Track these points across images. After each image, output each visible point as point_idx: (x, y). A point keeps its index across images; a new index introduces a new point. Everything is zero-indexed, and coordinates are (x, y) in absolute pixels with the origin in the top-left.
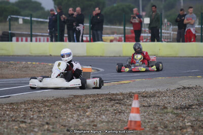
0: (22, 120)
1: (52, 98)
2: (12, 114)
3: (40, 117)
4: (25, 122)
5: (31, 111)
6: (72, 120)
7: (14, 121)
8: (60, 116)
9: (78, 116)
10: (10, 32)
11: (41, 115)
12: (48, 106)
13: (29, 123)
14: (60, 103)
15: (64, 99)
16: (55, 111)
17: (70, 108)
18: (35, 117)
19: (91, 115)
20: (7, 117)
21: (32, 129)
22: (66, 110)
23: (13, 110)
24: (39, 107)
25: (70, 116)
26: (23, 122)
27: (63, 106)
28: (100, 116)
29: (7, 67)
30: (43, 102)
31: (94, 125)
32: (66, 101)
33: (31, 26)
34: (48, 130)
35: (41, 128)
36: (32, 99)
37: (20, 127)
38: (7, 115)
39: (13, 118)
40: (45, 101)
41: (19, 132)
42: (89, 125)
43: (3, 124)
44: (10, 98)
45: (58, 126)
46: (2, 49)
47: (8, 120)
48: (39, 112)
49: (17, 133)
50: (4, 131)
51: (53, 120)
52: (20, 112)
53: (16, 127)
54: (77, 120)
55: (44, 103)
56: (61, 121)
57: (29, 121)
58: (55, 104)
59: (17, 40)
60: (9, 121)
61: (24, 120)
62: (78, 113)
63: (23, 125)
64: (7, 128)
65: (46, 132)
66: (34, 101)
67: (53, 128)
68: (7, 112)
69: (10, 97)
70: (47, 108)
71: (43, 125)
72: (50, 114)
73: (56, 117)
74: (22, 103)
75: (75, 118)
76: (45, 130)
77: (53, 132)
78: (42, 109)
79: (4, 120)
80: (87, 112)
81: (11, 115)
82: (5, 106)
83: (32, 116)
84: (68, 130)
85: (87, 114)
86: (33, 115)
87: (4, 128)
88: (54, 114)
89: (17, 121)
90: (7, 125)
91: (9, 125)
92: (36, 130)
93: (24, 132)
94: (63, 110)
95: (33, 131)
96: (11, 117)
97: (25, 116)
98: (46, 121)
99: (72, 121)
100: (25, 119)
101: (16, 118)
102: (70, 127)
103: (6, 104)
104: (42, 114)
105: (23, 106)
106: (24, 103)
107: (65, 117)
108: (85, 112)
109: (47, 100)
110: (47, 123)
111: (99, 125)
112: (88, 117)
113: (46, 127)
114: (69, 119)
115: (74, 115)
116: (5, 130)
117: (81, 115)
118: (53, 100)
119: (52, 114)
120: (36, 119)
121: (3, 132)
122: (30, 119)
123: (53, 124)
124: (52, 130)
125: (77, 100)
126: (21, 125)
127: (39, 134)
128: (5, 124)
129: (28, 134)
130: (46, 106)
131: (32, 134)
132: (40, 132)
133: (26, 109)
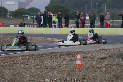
1: (41, 54)
2: (22, 61)
3: (35, 62)
4: (28, 64)
5: (31, 59)
7: (22, 64)
8: (44, 62)
9: (53, 62)
10: (24, 23)
12: (39, 57)
13: (30, 65)
14: (45, 56)
15: (47, 54)
16: (42, 59)
17: (49, 58)
18: (33, 62)
19: (59, 62)
21: (30, 67)
22: (47, 59)
23: (22, 59)
26: (26, 64)
27: (46, 57)
28: (63, 62)
30: (37, 55)
31: (59, 66)
32: (47, 55)
34: (38, 68)
35: (35, 67)
36: (32, 54)
37: (25, 67)
40: (38, 55)
41: (24, 69)
42: (57, 66)
44: (22, 53)
45: (43, 66)
48: (35, 60)
51: (41, 63)
52: (26, 60)
53: (23, 67)
54: (52, 64)
56: (44, 64)
57: (30, 64)
58: (42, 56)
60: (20, 64)
63: (27, 66)
64: (19, 67)
65: (37, 69)
67: (40, 67)
68: (20, 60)
70: (38, 58)
71: (36, 66)
74: (27, 56)
76: (36, 68)
77: (40, 69)
78: (36, 58)
79: (18, 63)
82: (19, 57)
83: (31, 62)
84: (47, 68)
88: (41, 61)
89: (24, 64)
90: (19, 66)
92: (32, 68)
93: (27, 69)
95: (31, 69)
96: (21, 62)
97: (28, 61)
99: (50, 64)
101: (24, 62)
102: (48, 67)
103: (20, 56)
106: (28, 56)
108: (56, 60)
110: (38, 65)
111: (62, 66)
112: (57, 62)
113: (37, 67)
114: (48, 63)
115: (51, 62)
116: (18, 68)
123: (41, 65)
124: (40, 68)
125: (53, 54)
126: (26, 66)
127: (34, 70)
128: (18, 65)
129: (28, 70)
130: (38, 57)
131: (30, 70)
132: (34, 69)
133: (29, 58)
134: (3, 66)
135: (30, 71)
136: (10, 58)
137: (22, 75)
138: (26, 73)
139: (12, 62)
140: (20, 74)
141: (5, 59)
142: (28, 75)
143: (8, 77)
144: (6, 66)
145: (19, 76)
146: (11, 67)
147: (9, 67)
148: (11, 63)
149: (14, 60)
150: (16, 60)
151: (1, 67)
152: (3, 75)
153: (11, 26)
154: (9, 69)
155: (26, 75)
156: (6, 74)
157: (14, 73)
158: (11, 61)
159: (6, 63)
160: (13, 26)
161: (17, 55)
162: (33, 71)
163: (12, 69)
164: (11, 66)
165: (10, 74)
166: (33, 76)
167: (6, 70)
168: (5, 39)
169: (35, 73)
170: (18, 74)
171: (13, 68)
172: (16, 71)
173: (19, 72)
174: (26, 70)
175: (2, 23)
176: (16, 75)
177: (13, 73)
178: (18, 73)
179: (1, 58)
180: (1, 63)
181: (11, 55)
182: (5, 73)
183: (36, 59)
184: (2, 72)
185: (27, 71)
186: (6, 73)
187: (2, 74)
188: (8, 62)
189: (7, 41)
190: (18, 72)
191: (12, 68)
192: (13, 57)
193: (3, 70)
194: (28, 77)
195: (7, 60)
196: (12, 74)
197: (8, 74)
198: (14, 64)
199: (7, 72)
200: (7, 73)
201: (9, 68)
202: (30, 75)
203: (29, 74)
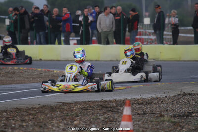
0: (2, 129)
1: (38, 106)
3: (23, 126)
5: (13, 119)
6: (57, 129)
8: (45, 125)
11: (24, 124)
12: (32, 115)
14: (46, 111)
15: (51, 106)
16: (40, 120)
17: (57, 117)
18: (17, 126)
19: (79, 124)
22: (52, 118)
24: (23, 115)
25: (56, 125)
27: (49, 115)
28: (89, 125)
32: (53, 109)
36: (15, 107)
40: (29, 109)
48: (22, 120)
51: (37, 129)
52: (1, 121)
54: (64, 130)
55: (28, 111)
56: (45, 130)
57: (10, 131)
58: (41, 112)
61: (4, 130)
62: (65, 122)
70: (31, 117)
72: (34, 123)
73: (41, 126)
74: (4, 111)
75: (61, 127)
78: (27, 118)
80: (75, 120)
83: (13, 125)
85: (75, 122)
88: (38, 123)
94: (48, 118)
97: (6, 125)
98: (28, 130)
100: (5, 128)
105: (5, 114)
106: (6, 111)
107: (50, 126)
108: (73, 120)
109: (32, 108)
112: (76, 126)
114: (54, 129)
115: (61, 124)
117: (68, 124)
118: (39, 108)
119: (36, 123)
120: (18, 128)
122: (12, 128)
125: (65, 108)
130: (30, 114)
133: (8, 118)
183: (26, 120)
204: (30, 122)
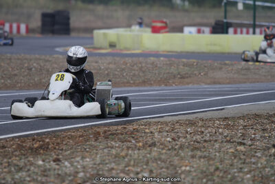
0: (240, 141)
2: (226, 132)
3: (265, 137)
4: (244, 144)
5: (252, 128)
7: (228, 141)
10: (225, 21)
11: (266, 135)
13: (250, 146)
18: (258, 136)
20: (220, 137)
21: (253, 153)
23: (227, 127)
24: (263, 123)
26: (241, 144)
29: (221, 69)
33: (255, 13)
35: (266, 152)
36: (253, 112)
37: (236, 150)
38: (220, 134)
39: (228, 138)
40: (271, 116)
41: (235, 157)
43: (214, 145)
44: (223, 111)
46: (215, 45)
47: (220, 141)
49: (233, 158)
50: (215, 155)
52: (237, 130)
53: (232, 150)
55: (270, 118)
57: (250, 142)
59: (235, 32)
60: (222, 142)
61: (243, 141)
63: (241, 148)
64: (219, 152)
65: (272, 158)
66: (257, 116)
68: (220, 130)
69: (223, 109)
70: (274, 126)
71: (269, 148)
74: (239, 118)
76: (270, 155)
78: (268, 126)
79: (216, 141)
81: (225, 134)
82: (218, 122)
83: (253, 136)
86: (255, 134)
87: (216, 152)
89: (233, 142)
90: (220, 148)
91: (223, 147)
92: (259, 154)
93: (242, 157)
95: (254, 156)
96: (226, 137)
97: (243, 135)
98: (272, 143)
100: (244, 139)
101: (232, 137)
103: (219, 119)
104: (267, 133)
105: (241, 122)
106: (243, 117)
110: (274, 146)
113: (273, 150)
116: (217, 154)
120: (259, 140)
121: (213, 157)
122: (251, 140)
126: (238, 148)
127: (263, 161)
128: (217, 145)
129: (247, 161)
130: (272, 122)
131: (253, 160)
132: (264, 158)
133: (246, 126)
134: (172, 148)
135: (254, 163)
136: (192, 123)
137: (229, 176)
138: (241, 168)
139: (198, 137)
140: (225, 172)
141: (177, 126)
142: (248, 176)
143: (189, 179)
144: (181, 147)
145: (222, 177)
146: (195, 152)
147: (192, 150)
148: (194, 138)
149: (203, 129)
150: (210, 130)
151: (169, 150)
152: (176, 173)
153: (187, 29)
154: (193, 157)
155: (241, 174)
156: (182, 172)
157: (207, 169)
158: (195, 133)
159: (181, 139)
160: (193, 29)
161: (209, 115)
162: (261, 164)
163: (200, 157)
164: (196, 149)
165: (195, 171)
166: (262, 178)
167: (182, 159)
168: (173, 70)
169: (267, 170)
170: (217, 173)
171: (203, 154)
172: (211, 162)
173: (220, 166)
174: (240, 159)
175: (162, 22)
176: (212, 174)
177: (204, 169)
178: (217, 169)
179: (166, 124)
180: (168, 139)
181: (195, 115)
182: (181, 167)
183: (267, 129)
184: (172, 165)
185: (244, 163)
186: (183, 168)
187: (174, 172)
188: (188, 136)
189: (179, 74)
190: (218, 164)
191: (199, 153)
192: (200, 122)
193: (176, 161)
194: (248, 180)
195: (182, 129)
196: (203, 172)
197: (190, 171)
198: (205, 141)
199: (186, 166)
200: (188, 168)
201: (190, 153)
202: (254, 176)
203: (249, 172)
204: (273, 133)
